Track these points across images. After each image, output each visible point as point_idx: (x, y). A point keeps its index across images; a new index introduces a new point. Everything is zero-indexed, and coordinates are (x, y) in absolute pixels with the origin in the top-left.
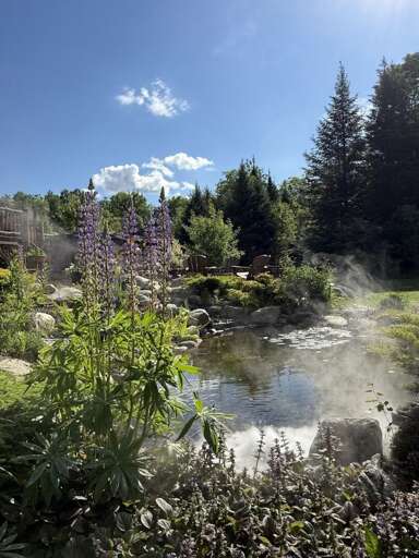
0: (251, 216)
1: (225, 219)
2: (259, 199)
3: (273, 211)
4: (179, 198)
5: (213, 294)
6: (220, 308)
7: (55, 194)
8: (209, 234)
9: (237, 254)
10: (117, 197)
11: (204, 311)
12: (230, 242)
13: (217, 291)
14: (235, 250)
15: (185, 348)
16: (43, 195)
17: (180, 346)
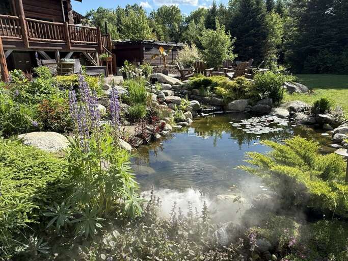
0: (251, 24)
1: (226, 31)
2: (258, 10)
3: (267, 20)
4: (203, 9)
5: (207, 89)
6: (210, 99)
7: (122, 8)
8: (214, 42)
9: (232, 56)
10: (161, 9)
11: (197, 102)
12: (228, 48)
13: (209, 87)
14: (231, 53)
15: (181, 127)
16: (115, 9)
17: (178, 125)
